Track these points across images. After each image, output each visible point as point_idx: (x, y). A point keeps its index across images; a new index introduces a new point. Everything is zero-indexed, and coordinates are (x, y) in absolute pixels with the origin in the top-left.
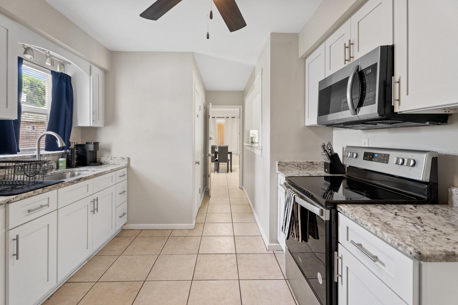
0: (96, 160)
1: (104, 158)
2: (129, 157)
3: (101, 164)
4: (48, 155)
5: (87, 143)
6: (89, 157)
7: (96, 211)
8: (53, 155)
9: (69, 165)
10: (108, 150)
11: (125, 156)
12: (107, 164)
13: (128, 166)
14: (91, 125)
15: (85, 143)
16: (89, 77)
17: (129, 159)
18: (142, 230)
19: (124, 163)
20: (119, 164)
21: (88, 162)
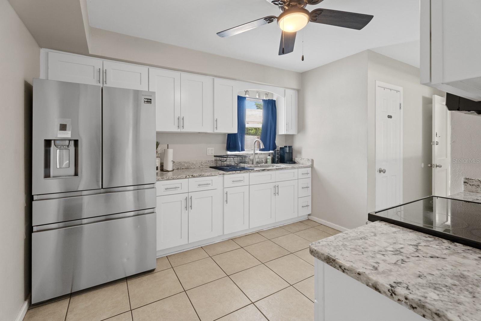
0: (292, 160)
1: (297, 158)
2: (313, 159)
3: (295, 163)
4: (261, 154)
5: (285, 147)
6: (286, 157)
7: (277, 194)
8: (264, 154)
9: (273, 161)
10: (300, 152)
11: (310, 158)
12: (299, 163)
13: (312, 166)
14: (285, 133)
15: (284, 147)
16: (284, 98)
17: (312, 161)
18: (322, 224)
19: (309, 164)
20: (305, 164)
21: (285, 161)
